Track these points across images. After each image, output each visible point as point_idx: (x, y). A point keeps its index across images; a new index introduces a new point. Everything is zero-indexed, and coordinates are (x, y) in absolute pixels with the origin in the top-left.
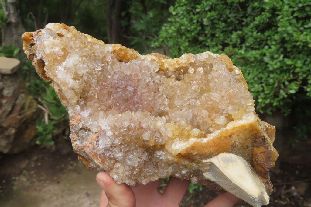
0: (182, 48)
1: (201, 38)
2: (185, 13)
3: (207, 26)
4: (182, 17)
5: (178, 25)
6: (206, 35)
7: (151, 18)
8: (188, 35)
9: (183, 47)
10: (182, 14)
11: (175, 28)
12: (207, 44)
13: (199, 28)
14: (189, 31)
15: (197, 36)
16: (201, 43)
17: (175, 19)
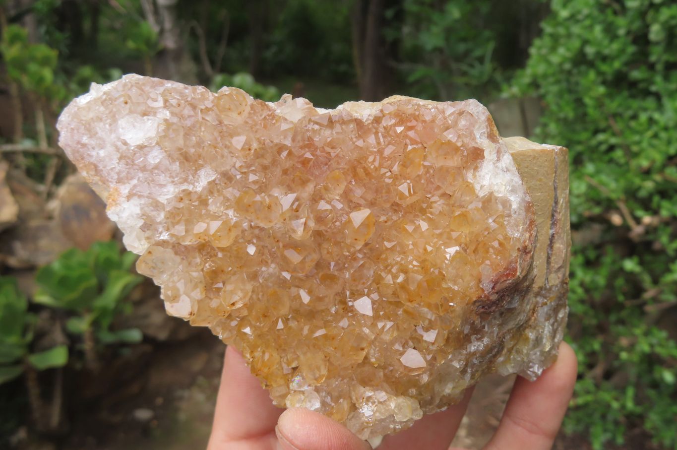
0: (587, 100)
1: (636, 74)
2: (596, 13)
3: (657, 43)
4: (587, 22)
5: (576, 44)
6: (652, 67)
7: (456, 21)
8: (604, 68)
9: (592, 98)
10: (588, 16)
11: (568, 50)
12: (654, 88)
13: (631, 49)
14: (605, 59)
15: (625, 69)
16: (633, 84)
17: (567, 28)
